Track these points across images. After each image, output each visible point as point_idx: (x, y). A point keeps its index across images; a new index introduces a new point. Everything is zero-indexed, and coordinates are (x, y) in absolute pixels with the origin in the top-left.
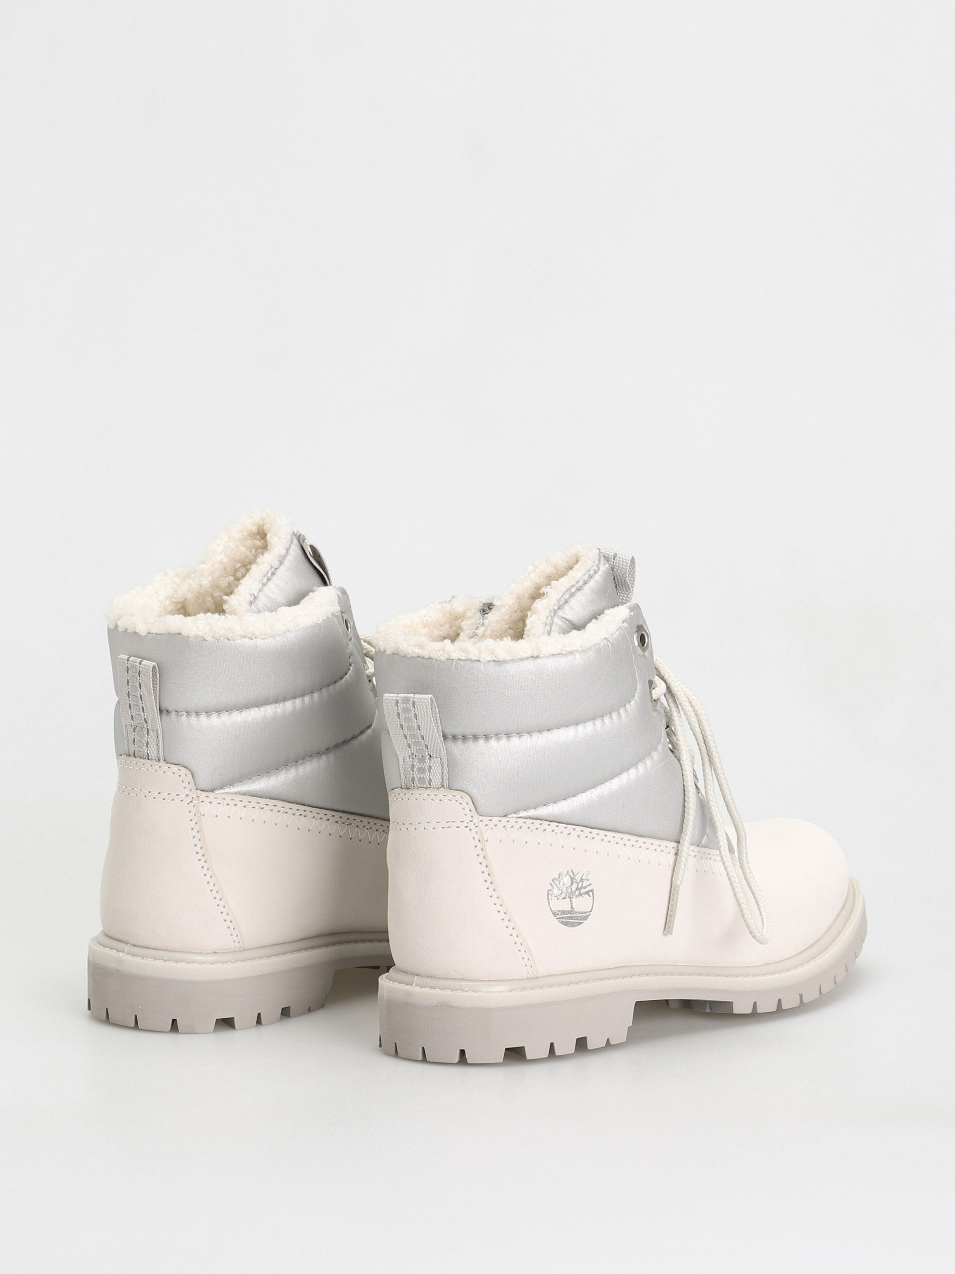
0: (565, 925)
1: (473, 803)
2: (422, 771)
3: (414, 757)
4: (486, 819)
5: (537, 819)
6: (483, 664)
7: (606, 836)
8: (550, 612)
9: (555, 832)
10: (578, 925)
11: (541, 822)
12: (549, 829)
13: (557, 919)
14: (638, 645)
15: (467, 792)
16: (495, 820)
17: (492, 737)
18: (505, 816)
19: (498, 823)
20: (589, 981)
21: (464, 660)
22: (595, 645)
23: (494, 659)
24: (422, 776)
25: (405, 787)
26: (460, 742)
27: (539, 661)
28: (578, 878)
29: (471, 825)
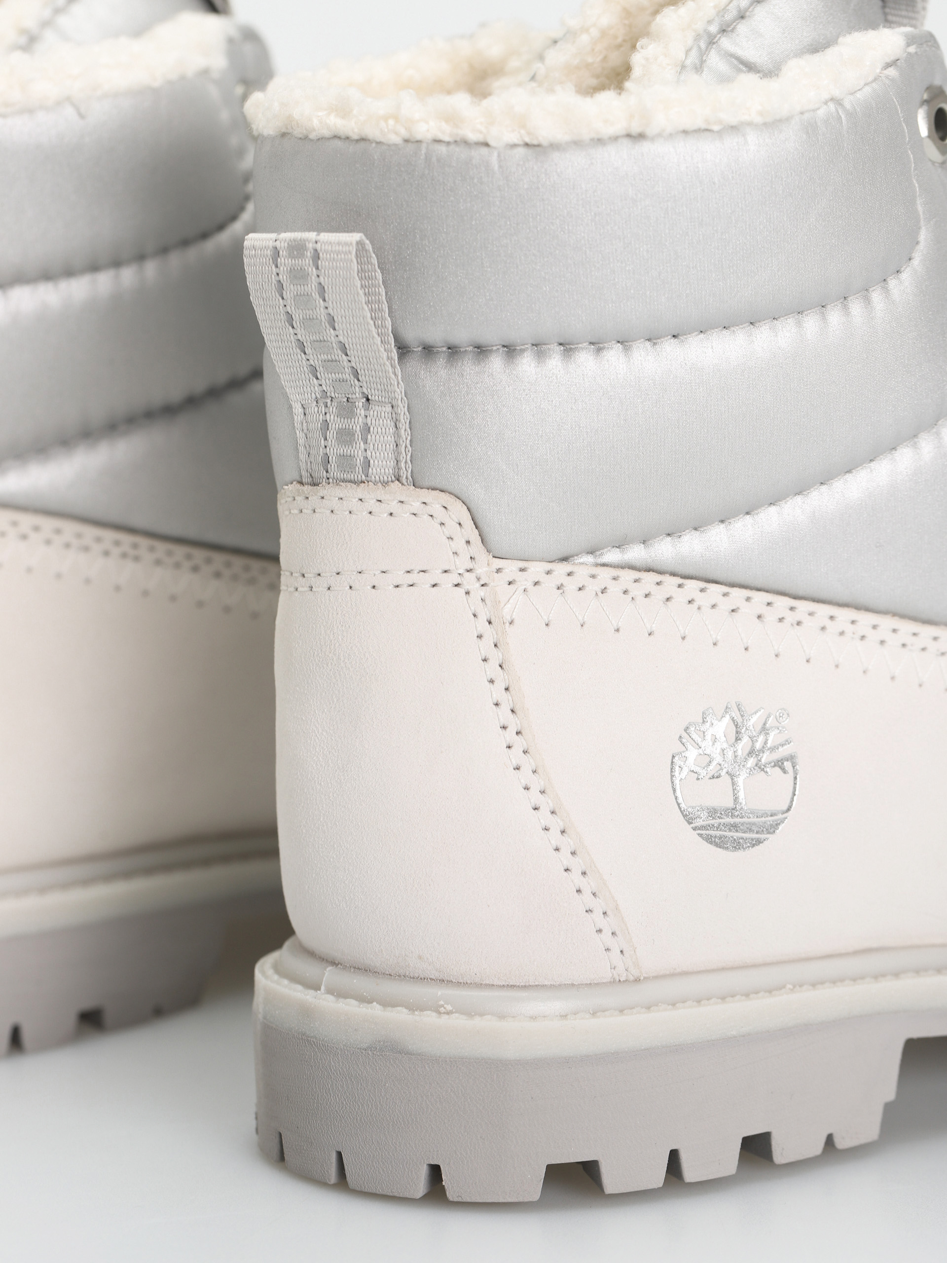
0: (717, 845)
1: (475, 524)
2: (346, 436)
3: (329, 401)
4: (511, 568)
5: (649, 571)
6: (495, 154)
7: (832, 618)
8: (698, 38)
9: (696, 605)
10: (753, 845)
11: (658, 578)
12: (681, 597)
13: (695, 829)
14: (929, 136)
15: (459, 495)
16: (537, 569)
17: (523, 351)
18: (565, 559)
19: (542, 578)
20: (780, 989)
21: (448, 143)
22: (802, 113)
23: (527, 140)
24: (347, 451)
25: (310, 480)
26: (441, 361)
27: (645, 147)
28: (754, 721)
29: (468, 580)
